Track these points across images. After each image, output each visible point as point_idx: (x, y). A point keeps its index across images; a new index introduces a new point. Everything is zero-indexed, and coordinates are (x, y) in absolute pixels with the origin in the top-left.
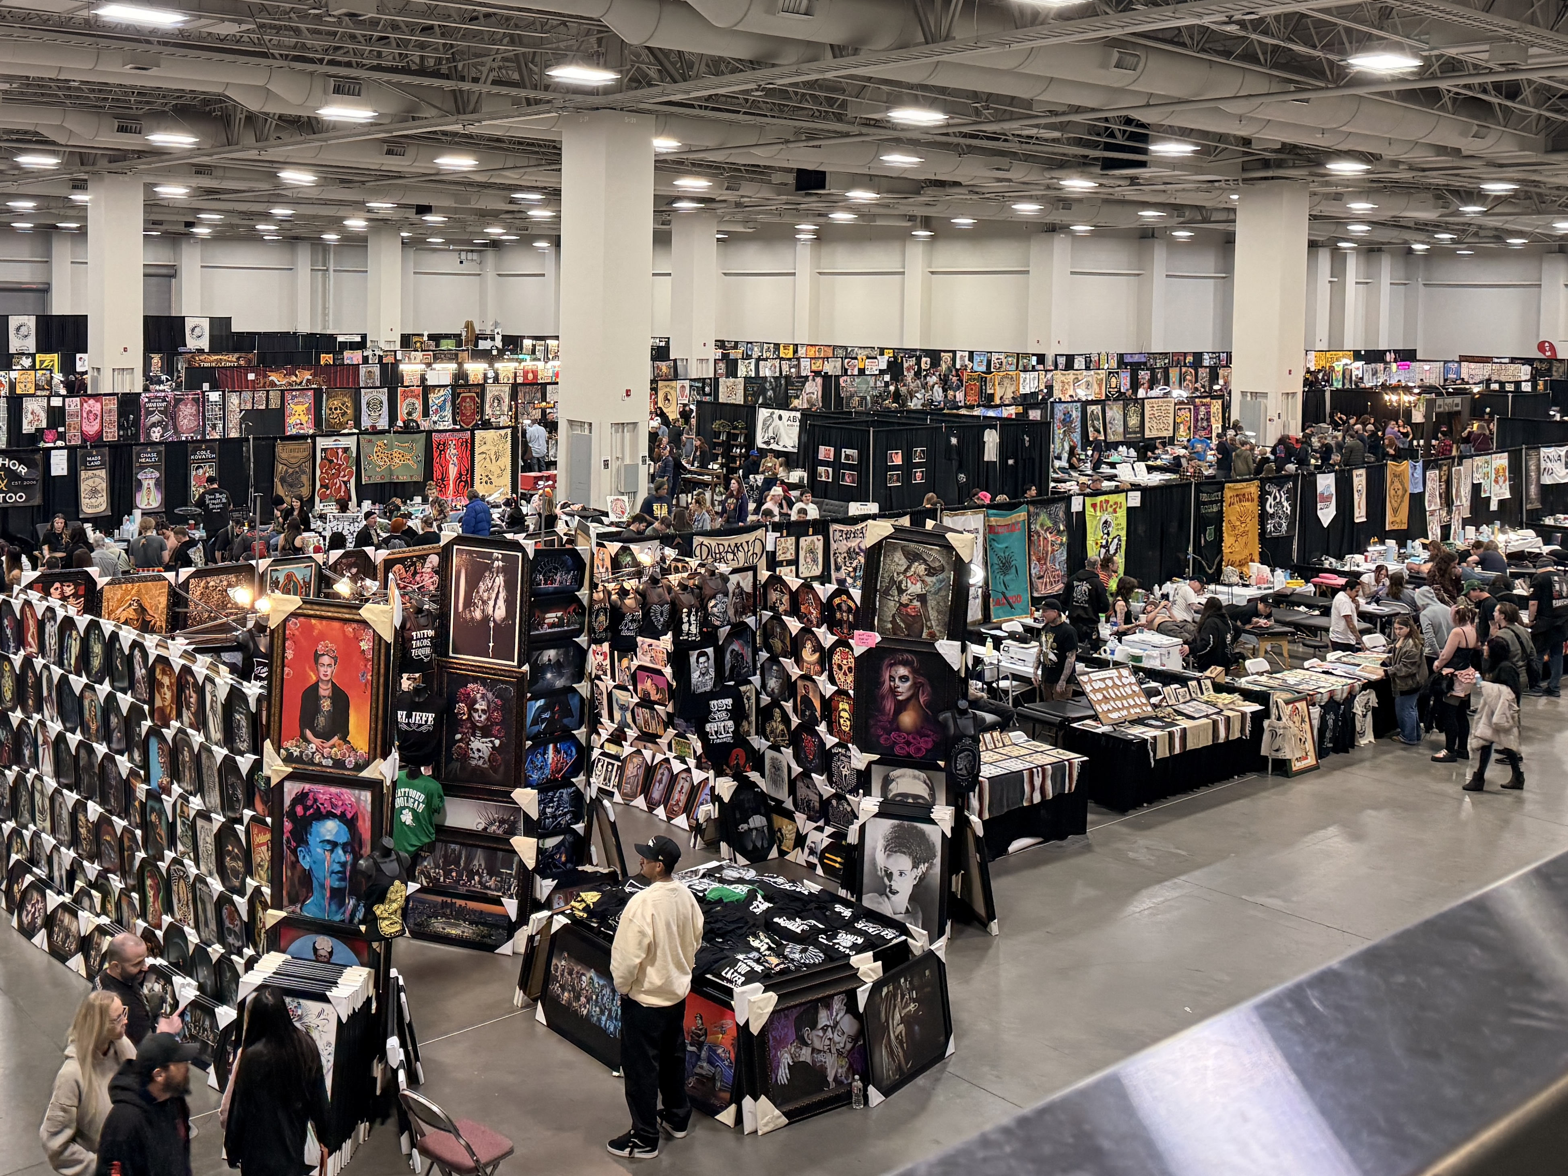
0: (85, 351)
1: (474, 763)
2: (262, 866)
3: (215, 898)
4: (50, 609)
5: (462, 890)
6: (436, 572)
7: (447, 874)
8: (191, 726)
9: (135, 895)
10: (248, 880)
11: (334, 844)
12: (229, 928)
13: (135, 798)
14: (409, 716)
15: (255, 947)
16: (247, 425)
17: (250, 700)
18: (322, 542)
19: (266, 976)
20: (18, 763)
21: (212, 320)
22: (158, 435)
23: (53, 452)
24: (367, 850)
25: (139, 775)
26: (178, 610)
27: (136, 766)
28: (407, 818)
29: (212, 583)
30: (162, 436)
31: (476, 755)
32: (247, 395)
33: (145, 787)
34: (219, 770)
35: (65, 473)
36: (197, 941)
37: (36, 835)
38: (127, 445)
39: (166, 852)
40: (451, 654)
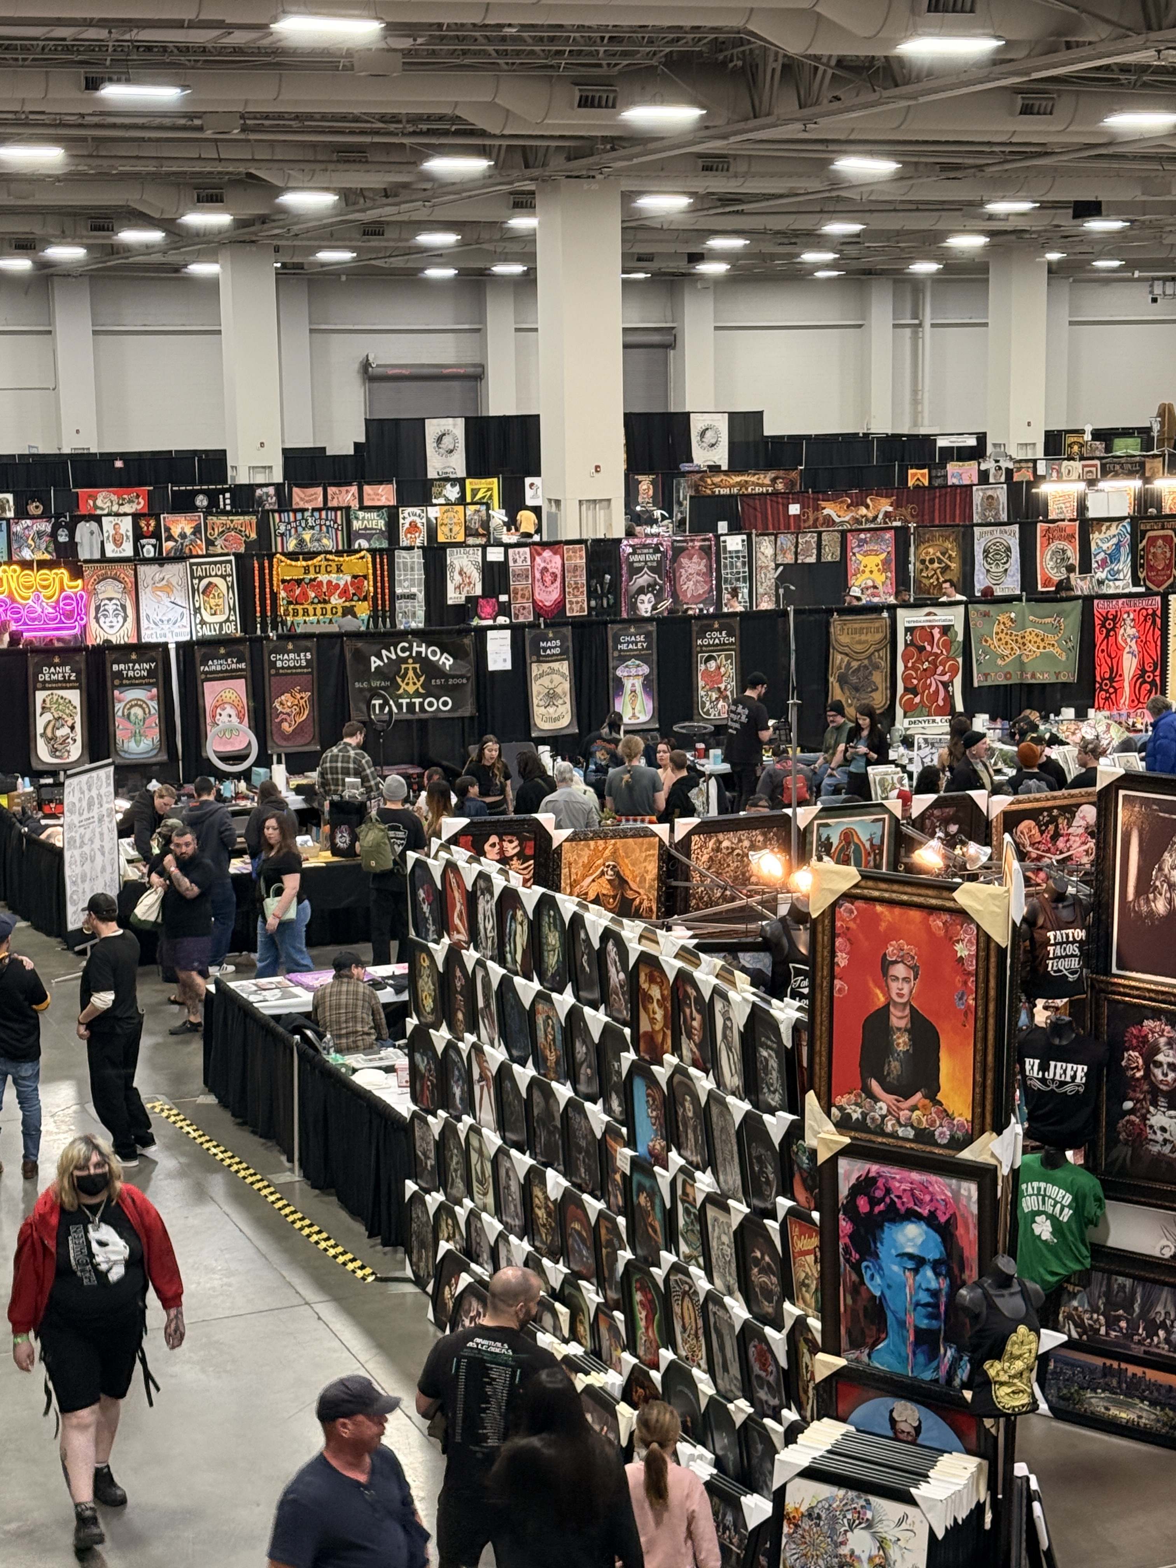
0: (538, 474)
1: (1155, 1149)
2: (808, 1286)
3: (737, 1329)
4: (483, 876)
5: (1138, 1351)
6: (1092, 834)
7: (1112, 1323)
8: (695, 1064)
9: (618, 1315)
10: (787, 1305)
11: (919, 1262)
12: (758, 1377)
13: (616, 1170)
14: (1044, 1068)
15: (800, 1409)
16: (787, 589)
17: (782, 1028)
18: (906, 781)
19: (817, 1454)
20: (445, 1108)
21: (733, 417)
22: (649, 607)
23: (490, 634)
24: (972, 1274)
25: (621, 1135)
26: (675, 883)
27: (616, 1120)
28: (1043, 1229)
29: (726, 844)
30: (654, 608)
31: (1159, 1137)
32: (786, 540)
33: (629, 1152)
34: (739, 1133)
35: (508, 666)
36: (711, 1391)
37: (473, 1215)
38: (598, 623)
39: (664, 1254)
40: (1114, 970)
